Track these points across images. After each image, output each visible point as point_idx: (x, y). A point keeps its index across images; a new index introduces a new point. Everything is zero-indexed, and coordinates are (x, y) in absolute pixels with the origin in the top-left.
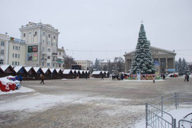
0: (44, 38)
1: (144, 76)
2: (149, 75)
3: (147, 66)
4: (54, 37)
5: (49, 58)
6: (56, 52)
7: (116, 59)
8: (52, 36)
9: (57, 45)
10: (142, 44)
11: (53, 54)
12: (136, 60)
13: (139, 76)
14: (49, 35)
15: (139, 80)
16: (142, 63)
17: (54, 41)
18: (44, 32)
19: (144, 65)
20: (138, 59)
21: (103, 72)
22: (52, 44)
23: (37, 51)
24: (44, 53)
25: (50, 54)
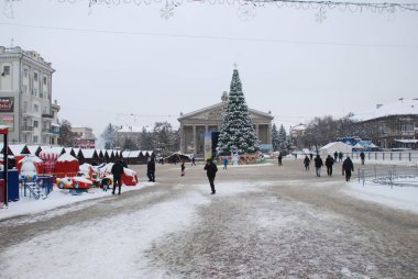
0: (26, 81)
1: (242, 158)
2: (251, 156)
3: (247, 141)
4: (45, 79)
5: (36, 123)
6: (48, 113)
7: (158, 125)
8: (41, 77)
9: (50, 98)
10: (237, 104)
11: (44, 116)
12: (229, 132)
13: (235, 158)
14: (36, 75)
15: (236, 165)
16: (239, 136)
17: (45, 88)
18: (27, 67)
19: (241, 139)
20: (231, 130)
21: (144, 153)
22: (41, 95)
23: (12, 110)
24: (28, 114)
25: (37, 116)
